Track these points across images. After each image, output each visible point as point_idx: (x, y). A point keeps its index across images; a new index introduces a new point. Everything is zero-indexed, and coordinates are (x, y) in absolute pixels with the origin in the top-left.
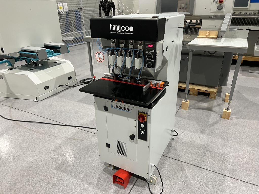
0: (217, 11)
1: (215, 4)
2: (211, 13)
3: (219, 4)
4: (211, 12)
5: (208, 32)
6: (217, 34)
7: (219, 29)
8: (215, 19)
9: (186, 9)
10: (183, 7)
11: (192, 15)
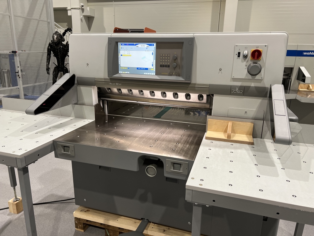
0: (247, 78)
1: (242, 62)
2: (234, 81)
3: (251, 61)
4: (234, 80)
5: (230, 124)
6: (251, 130)
7: (255, 119)
8: (244, 95)
9: (174, 69)
10: (169, 63)
11: (190, 83)
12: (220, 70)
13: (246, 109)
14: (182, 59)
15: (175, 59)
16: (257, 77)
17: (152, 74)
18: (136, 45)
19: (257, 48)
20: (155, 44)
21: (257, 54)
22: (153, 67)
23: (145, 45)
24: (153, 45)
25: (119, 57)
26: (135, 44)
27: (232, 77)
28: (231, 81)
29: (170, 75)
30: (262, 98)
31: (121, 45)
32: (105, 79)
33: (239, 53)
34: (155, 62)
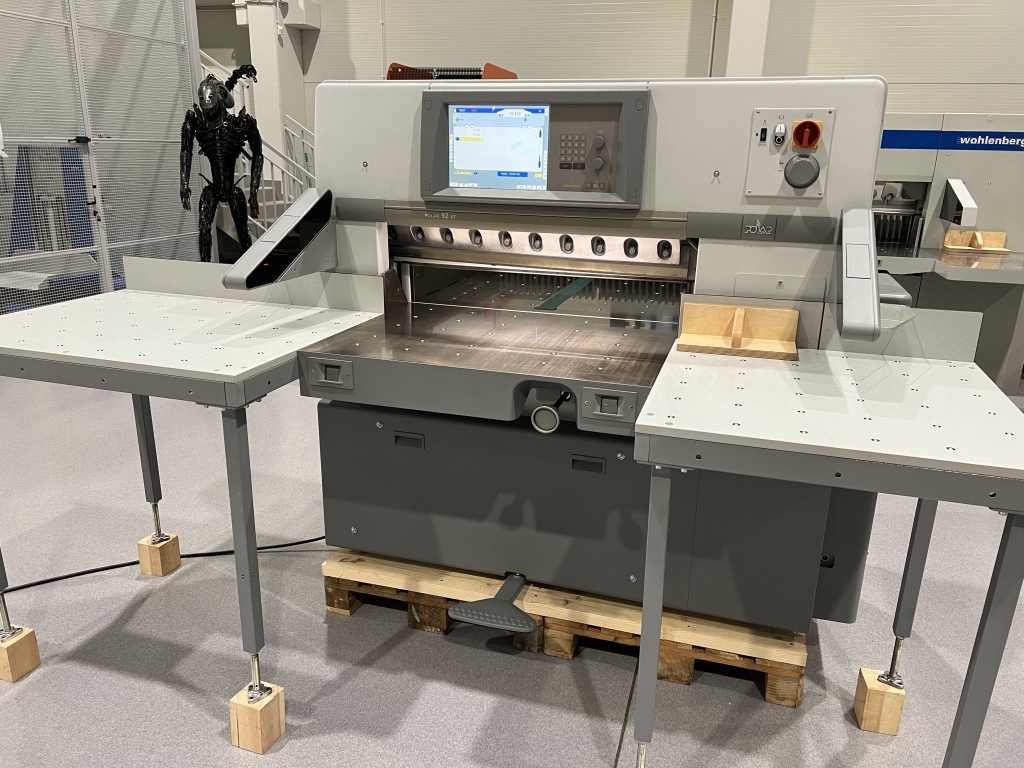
0: (783, 195)
1: (772, 153)
2: (750, 203)
3: (794, 150)
4: (752, 199)
5: (740, 312)
6: (793, 327)
7: (804, 299)
8: (775, 240)
9: (598, 175)
10: (582, 160)
11: (636, 211)
12: (716, 174)
13: (780, 276)
14: (618, 146)
15: (600, 148)
16: (809, 192)
17: (539, 188)
18: (496, 111)
19: (808, 117)
20: (547, 109)
21: (807, 134)
22: (540, 170)
23: (520, 112)
24: (543, 111)
25: (450, 142)
26: (494, 108)
27: (747, 194)
28: (742, 203)
29: (586, 189)
30: (821, 246)
31: (458, 111)
32: (412, 203)
33: (764, 131)
34: (546, 156)
